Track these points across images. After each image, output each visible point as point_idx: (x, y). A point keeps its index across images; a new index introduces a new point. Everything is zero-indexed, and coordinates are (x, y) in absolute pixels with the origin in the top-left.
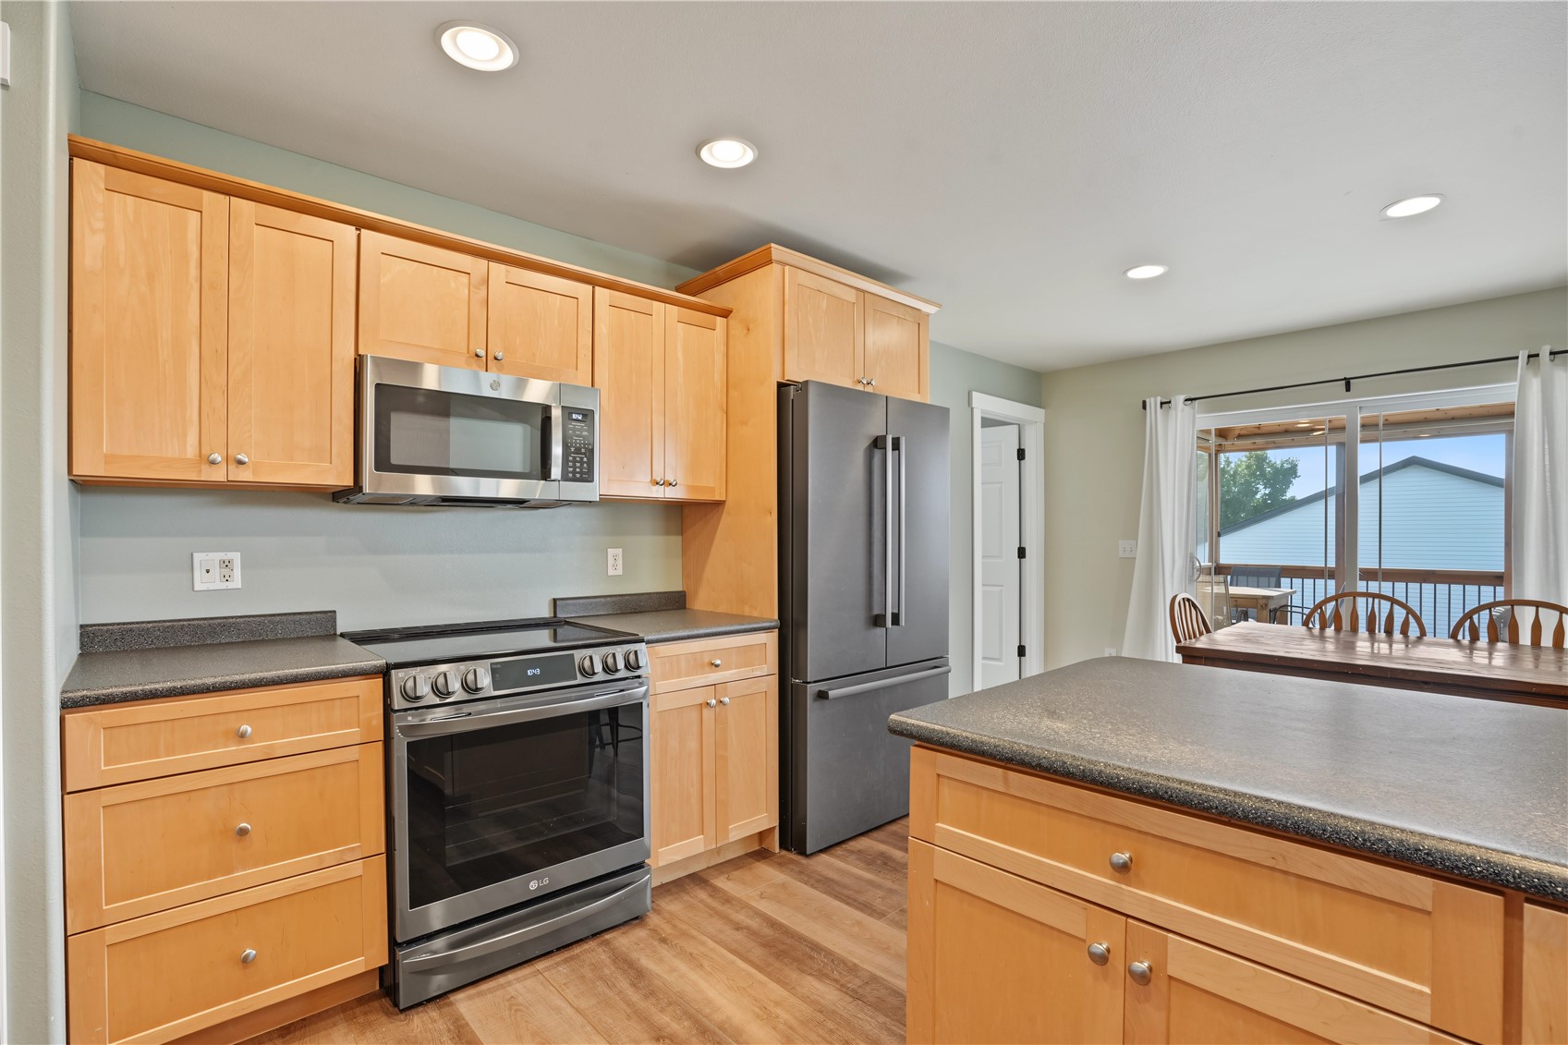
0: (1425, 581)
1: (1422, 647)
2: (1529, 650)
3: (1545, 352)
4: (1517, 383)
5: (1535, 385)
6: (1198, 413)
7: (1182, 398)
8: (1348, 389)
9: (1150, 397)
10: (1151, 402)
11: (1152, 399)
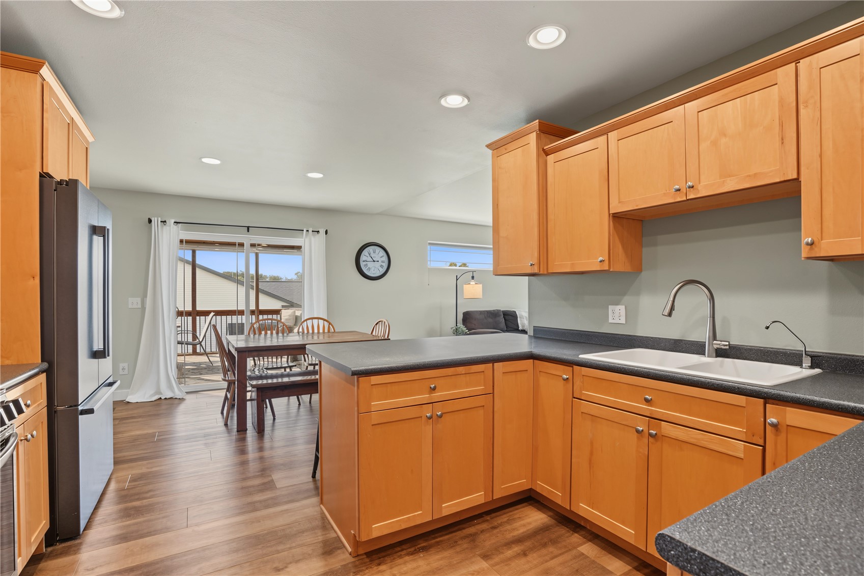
0: (228, 315)
1: (289, 338)
2: (317, 334)
3: (311, 230)
4: (303, 239)
5: (307, 240)
6: (181, 230)
7: (173, 221)
8: (248, 231)
9: (154, 217)
10: (154, 220)
11: (156, 219)
